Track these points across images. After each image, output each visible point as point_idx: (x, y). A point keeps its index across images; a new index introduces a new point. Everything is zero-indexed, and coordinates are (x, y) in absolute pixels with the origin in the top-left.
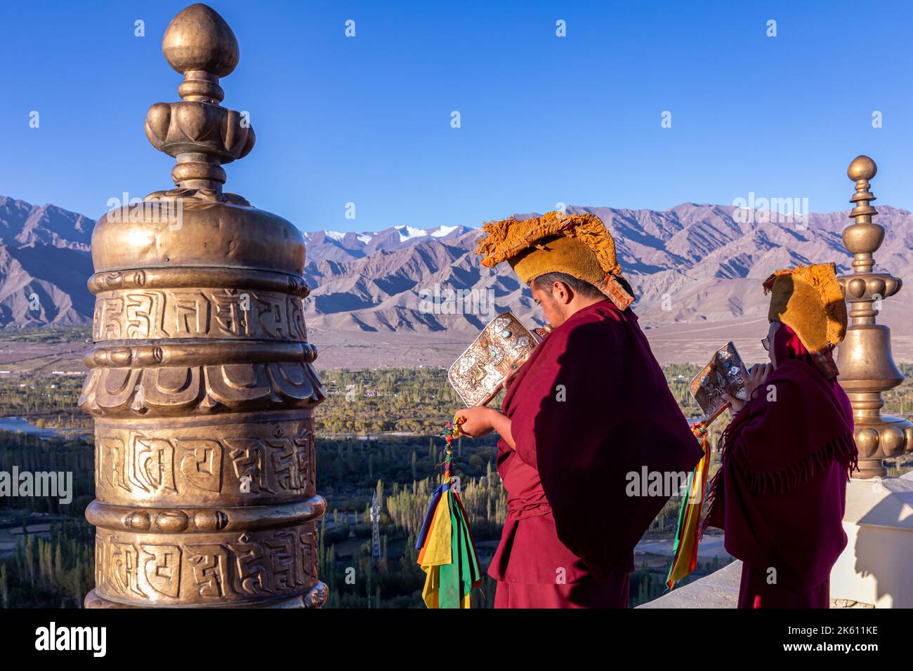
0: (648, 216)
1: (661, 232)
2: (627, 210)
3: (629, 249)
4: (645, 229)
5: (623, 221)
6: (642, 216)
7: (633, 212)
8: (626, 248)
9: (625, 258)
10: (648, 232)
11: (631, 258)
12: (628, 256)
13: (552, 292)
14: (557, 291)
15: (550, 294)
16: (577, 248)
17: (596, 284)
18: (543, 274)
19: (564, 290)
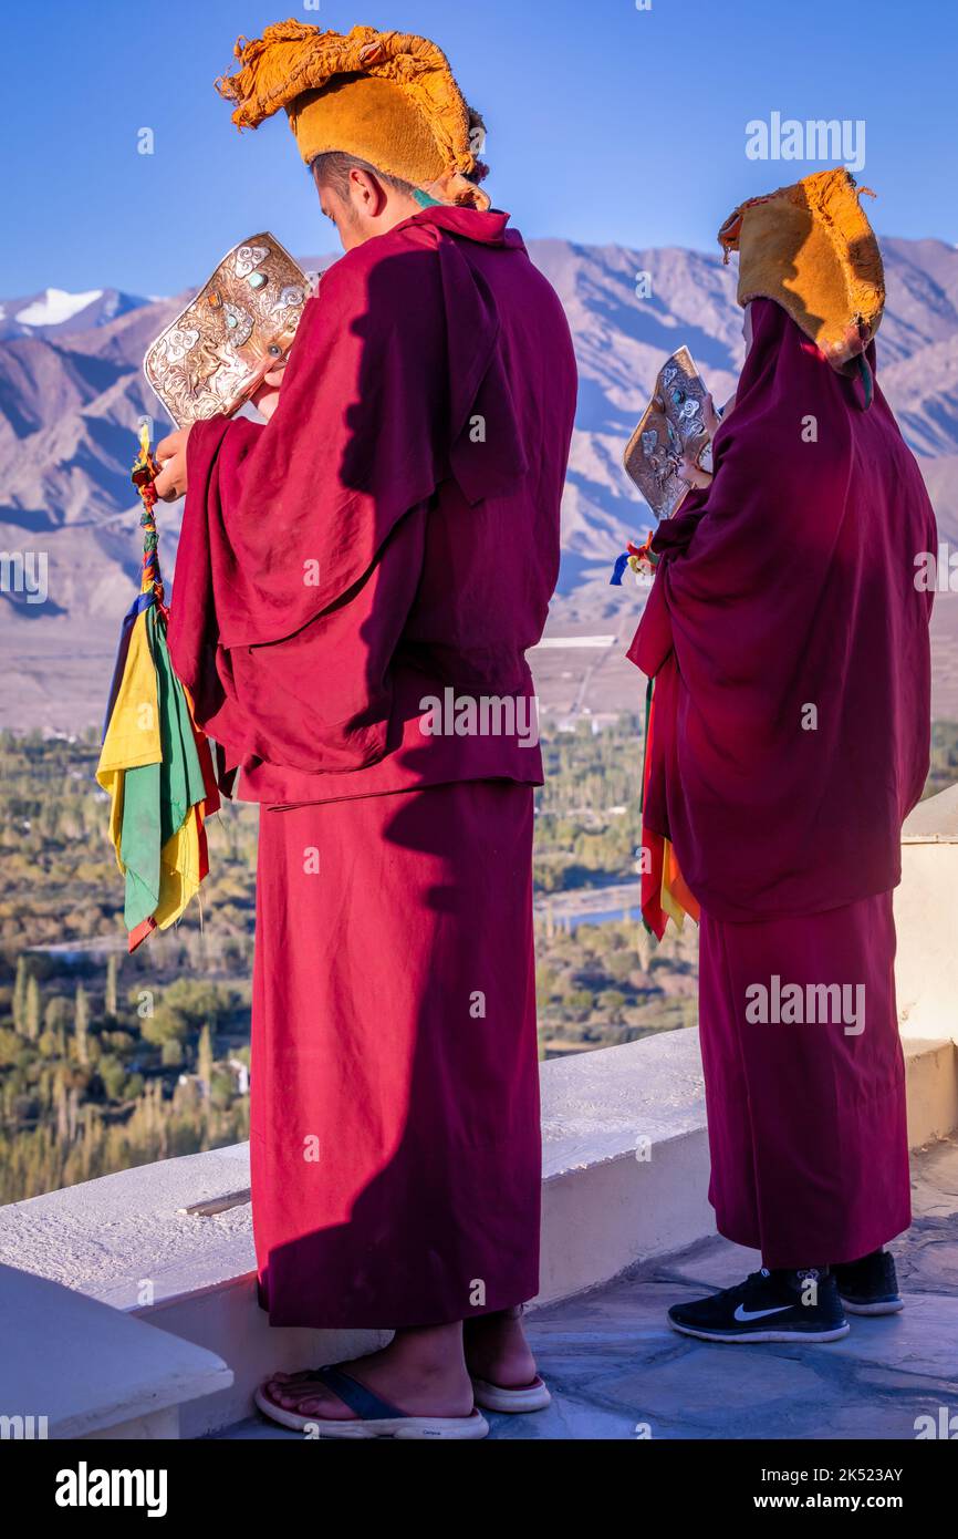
0: (681, 266)
1: (722, 316)
2: (620, 250)
3: (628, 366)
4: (675, 306)
5: (607, 282)
6: (664, 268)
7: (636, 253)
8: (620, 365)
9: (614, 395)
10: (683, 315)
11: (634, 393)
12: (625, 389)
13: (348, 192)
14: (359, 189)
15: (345, 196)
16: (392, 110)
17: (424, 187)
18: (323, 151)
19: (369, 188)
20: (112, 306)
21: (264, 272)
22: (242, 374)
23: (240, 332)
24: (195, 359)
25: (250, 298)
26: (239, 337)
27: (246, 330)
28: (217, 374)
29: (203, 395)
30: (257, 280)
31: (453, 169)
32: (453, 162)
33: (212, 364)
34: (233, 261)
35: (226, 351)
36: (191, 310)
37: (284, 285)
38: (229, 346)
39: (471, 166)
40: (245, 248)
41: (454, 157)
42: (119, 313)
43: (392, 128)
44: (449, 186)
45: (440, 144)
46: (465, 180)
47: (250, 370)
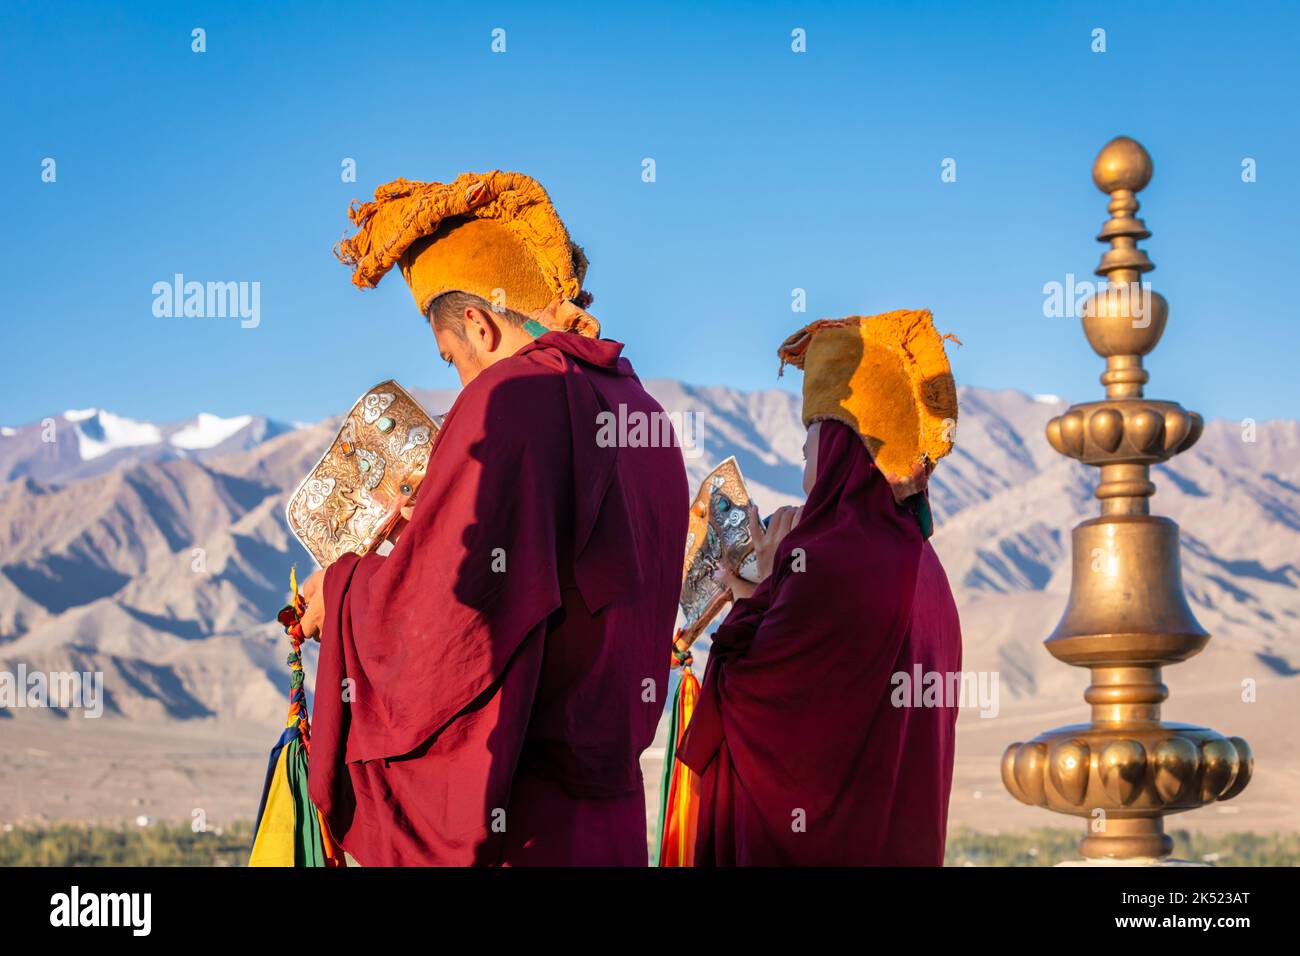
13: (464, 331)
14: (474, 327)
15: (462, 335)
16: (499, 246)
17: (534, 316)
18: (437, 294)
19: (484, 324)
20: (259, 431)
21: (391, 416)
22: (377, 515)
23: (373, 475)
24: (333, 504)
25: (380, 442)
26: (373, 480)
27: (379, 472)
28: (355, 517)
29: (344, 537)
30: (385, 424)
31: (560, 297)
32: (560, 290)
33: (350, 507)
34: (362, 409)
35: (362, 495)
36: (326, 459)
37: (410, 427)
38: (364, 489)
39: (576, 291)
40: (372, 396)
41: (560, 286)
42: (267, 437)
43: (501, 262)
44: (558, 313)
45: (546, 275)
46: (573, 306)
47: (385, 510)
